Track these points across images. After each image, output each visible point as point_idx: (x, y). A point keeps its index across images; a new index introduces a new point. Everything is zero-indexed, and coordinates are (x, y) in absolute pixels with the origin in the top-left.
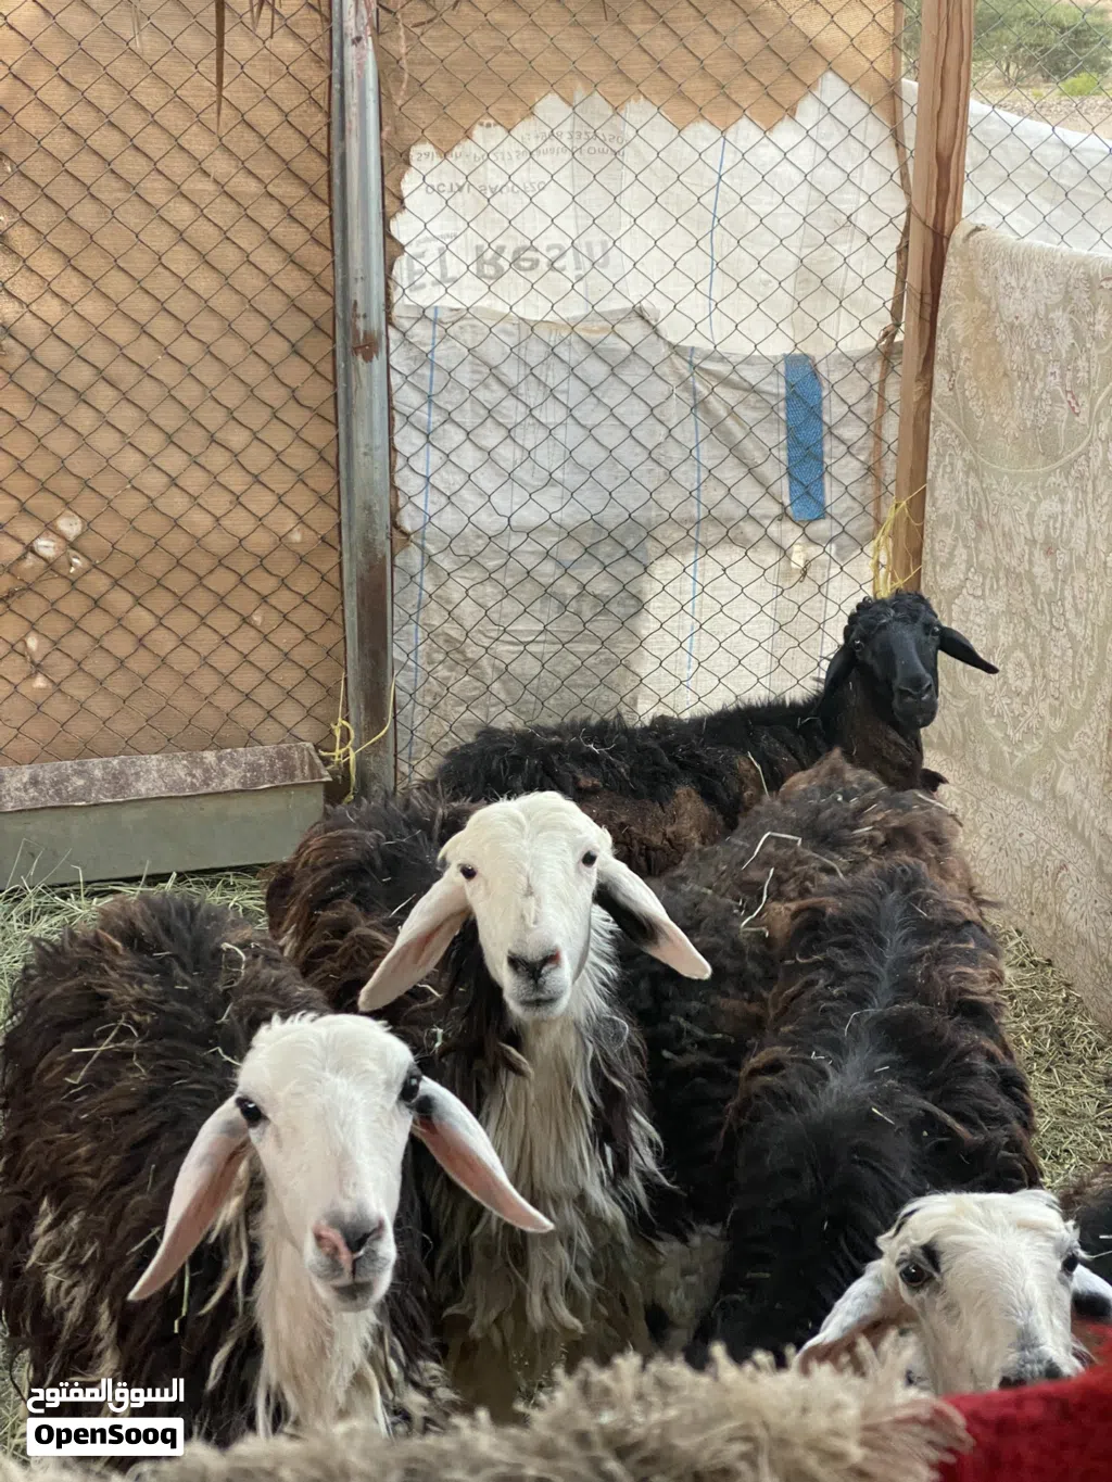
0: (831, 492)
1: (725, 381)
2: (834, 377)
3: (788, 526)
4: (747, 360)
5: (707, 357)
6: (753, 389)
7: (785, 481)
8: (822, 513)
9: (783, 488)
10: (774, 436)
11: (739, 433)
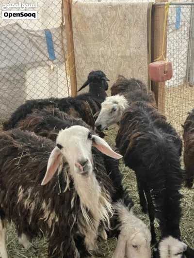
0: (56, 54)
1: (34, 35)
2: (54, 33)
3: (49, 61)
4: (38, 31)
5: (31, 31)
6: (40, 36)
7: (48, 53)
8: (55, 58)
9: (48, 54)
10: (44, 45)
11: (39, 45)
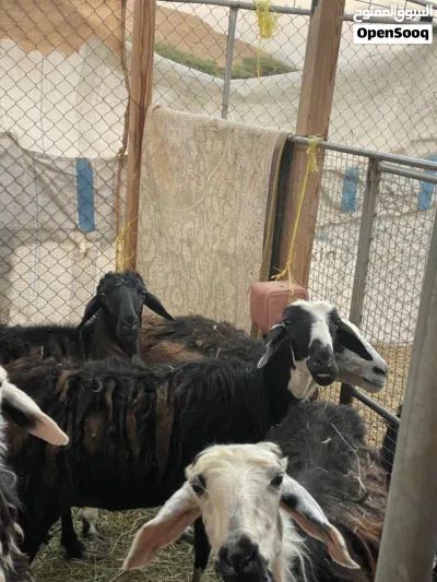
0: (97, 219)
1: (49, 168)
2: (98, 169)
3: (78, 234)
4: (59, 159)
5: (41, 156)
6: (62, 172)
7: (77, 214)
8: (93, 228)
